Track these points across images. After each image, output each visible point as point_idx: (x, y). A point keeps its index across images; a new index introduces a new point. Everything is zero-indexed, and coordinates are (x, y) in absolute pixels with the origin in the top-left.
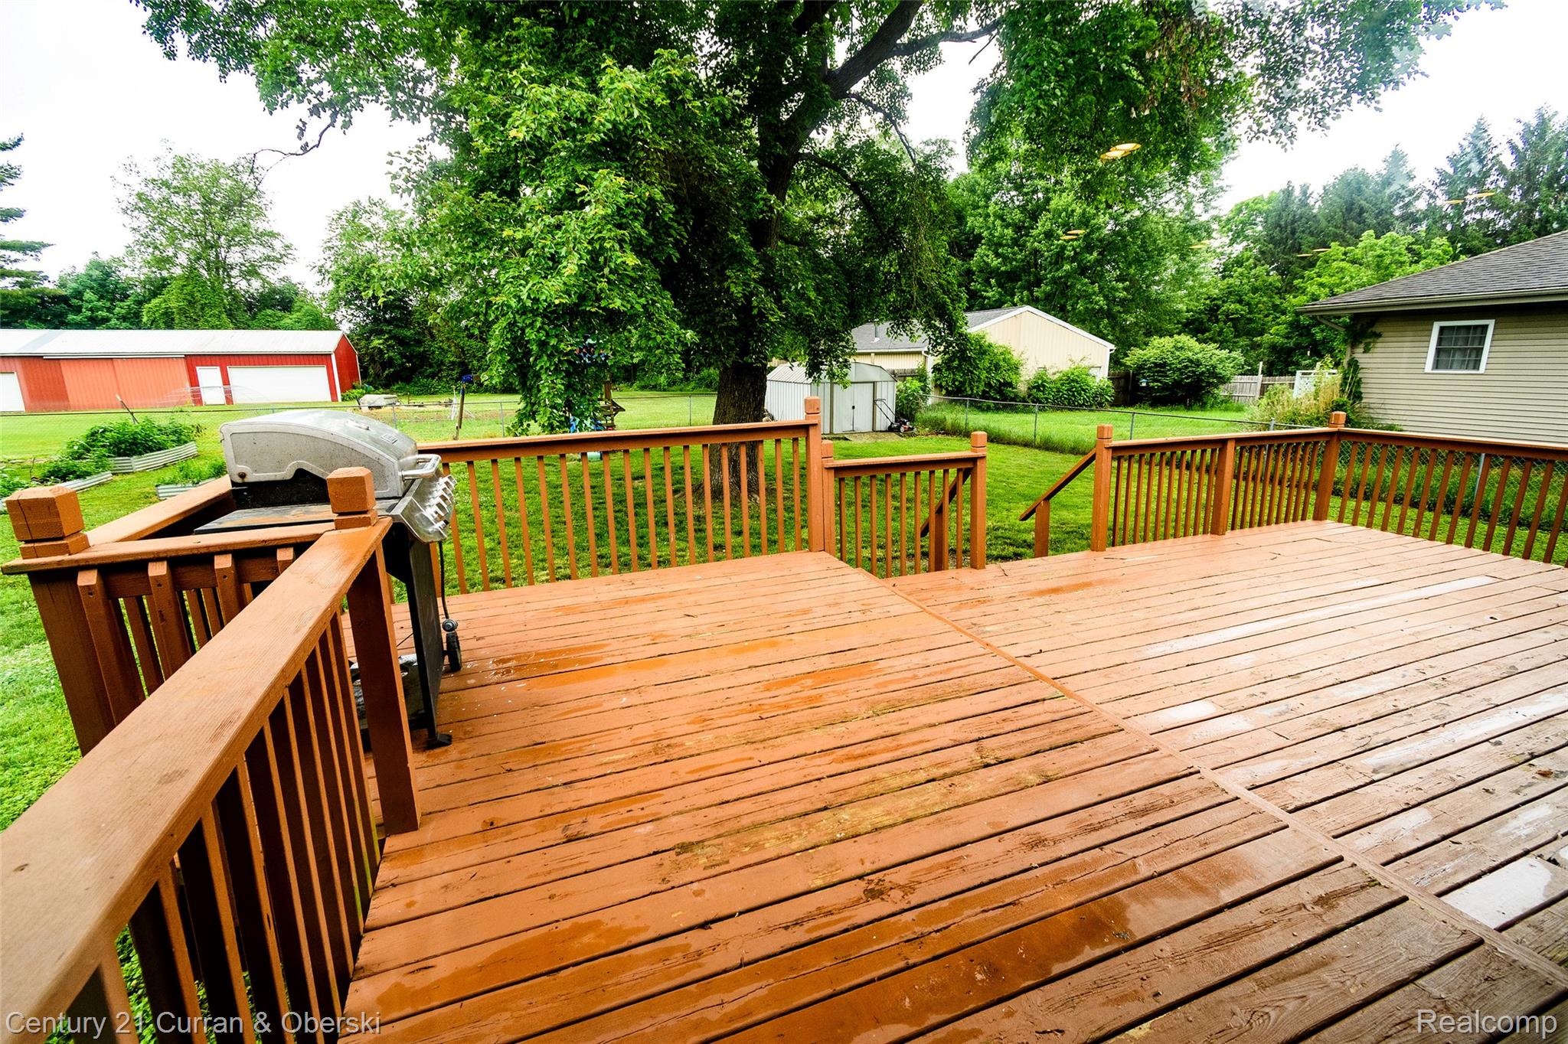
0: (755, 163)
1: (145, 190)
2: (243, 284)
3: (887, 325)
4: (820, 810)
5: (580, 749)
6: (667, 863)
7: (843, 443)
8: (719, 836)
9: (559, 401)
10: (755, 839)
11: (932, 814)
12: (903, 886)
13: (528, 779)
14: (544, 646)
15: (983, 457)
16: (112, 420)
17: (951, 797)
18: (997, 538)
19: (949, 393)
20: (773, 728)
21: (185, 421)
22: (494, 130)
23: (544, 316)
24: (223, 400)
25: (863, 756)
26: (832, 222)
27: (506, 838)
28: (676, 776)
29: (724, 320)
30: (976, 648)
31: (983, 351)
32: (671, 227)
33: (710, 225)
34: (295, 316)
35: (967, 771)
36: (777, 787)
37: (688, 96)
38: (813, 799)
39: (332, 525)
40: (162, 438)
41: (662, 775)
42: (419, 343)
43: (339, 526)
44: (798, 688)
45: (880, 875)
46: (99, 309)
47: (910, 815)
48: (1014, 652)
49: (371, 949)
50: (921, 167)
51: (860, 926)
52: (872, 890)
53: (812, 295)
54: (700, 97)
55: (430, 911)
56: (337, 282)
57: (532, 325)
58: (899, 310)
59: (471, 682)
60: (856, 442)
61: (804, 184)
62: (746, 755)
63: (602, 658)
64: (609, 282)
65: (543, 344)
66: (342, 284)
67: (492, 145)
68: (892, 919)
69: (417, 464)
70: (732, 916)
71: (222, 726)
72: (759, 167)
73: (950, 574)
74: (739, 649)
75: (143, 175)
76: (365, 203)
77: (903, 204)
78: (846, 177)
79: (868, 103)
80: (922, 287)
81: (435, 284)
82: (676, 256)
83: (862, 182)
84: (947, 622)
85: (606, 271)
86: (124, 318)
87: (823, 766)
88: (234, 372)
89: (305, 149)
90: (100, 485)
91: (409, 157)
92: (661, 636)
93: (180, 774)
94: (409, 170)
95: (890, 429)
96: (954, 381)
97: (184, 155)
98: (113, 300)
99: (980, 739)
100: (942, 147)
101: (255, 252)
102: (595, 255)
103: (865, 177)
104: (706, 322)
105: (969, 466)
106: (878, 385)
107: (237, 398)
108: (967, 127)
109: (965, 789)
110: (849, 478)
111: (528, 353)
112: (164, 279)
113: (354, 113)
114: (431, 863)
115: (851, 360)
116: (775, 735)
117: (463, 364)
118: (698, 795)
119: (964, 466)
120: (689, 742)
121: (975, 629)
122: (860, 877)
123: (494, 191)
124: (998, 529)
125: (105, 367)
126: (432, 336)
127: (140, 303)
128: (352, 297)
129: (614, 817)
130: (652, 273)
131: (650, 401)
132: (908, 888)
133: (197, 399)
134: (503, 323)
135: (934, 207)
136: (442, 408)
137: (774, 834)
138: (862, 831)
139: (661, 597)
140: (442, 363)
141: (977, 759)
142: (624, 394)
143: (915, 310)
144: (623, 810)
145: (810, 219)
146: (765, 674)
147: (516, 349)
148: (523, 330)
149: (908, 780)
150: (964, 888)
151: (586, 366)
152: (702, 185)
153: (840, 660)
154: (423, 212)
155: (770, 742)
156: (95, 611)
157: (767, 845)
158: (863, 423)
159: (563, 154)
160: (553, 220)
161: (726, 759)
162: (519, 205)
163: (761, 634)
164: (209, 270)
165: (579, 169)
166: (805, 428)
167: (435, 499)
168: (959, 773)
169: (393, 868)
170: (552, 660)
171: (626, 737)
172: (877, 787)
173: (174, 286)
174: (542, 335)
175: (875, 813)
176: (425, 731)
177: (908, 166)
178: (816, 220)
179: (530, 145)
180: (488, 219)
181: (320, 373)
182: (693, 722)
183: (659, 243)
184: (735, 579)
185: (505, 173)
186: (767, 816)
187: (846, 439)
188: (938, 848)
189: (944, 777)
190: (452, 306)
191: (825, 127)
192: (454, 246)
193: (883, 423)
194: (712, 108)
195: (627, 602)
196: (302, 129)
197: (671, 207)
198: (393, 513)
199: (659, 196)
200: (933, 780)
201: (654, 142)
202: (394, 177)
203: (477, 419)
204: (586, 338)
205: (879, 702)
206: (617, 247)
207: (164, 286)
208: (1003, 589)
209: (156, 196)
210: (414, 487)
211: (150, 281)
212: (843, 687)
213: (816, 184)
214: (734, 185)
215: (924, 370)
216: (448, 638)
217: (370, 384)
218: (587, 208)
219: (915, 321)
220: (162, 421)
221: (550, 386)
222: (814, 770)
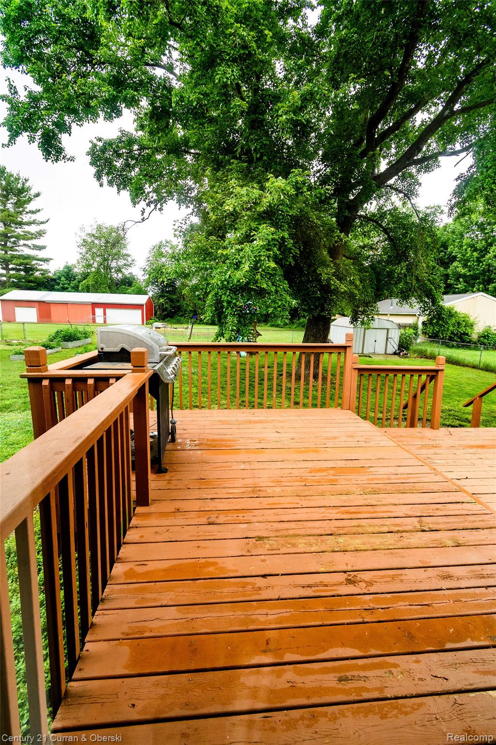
0: (334, 219)
1: (86, 238)
2: (116, 275)
3: (396, 300)
4: (328, 535)
5: (220, 484)
6: (251, 543)
7: (368, 359)
8: (277, 537)
9: (235, 328)
10: (294, 541)
11: (388, 549)
12: (367, 582)
13: (196, 494)
14: (211, 437)
15: (442, 370)
16: (64, 327)
17: (401, 543)
18: (449, 415)
19: (430, 337)
20: (311, 491)
21: (89, 329)
22: (218, 209)
23: (231, 290)
24: (103, 322)
25: (355, 513)
26: (372, 248)
27: (183, 517)
28: (260, 505)
29: (313, 294)
30: (426, 469)
31: (451, 314)
32: (292, 249)
33: (309, 249)
34: (133, 288)
35: (411, 531)
36: (308, 519)
37: (305, 190)
38: (326, 529)
39: (131, 371)
40: (79, 335)
41: (254, 503)
42: (178, 301)
43: (133, 371)
44: (326, 474)
45: (356, 573)
46: (65, 284)
47: (376, 547)
48: (450, 476)
49: (125, 551)
50: (424, 220)
51: (341, 596)
52: (350, 580)
53: (358, 283)
54: (311, 190)
55: (149, 541)
56: (150, 275)
57: (225, 294)
58: (404, 292)
59: (179, 448)
60: (375, 358)
61: (359, 230)
62: (296, 501)
63: (235, 446)
64: (261, 275)
65: (229, 303)
66: (151, 276)
67: (216, 215)
68: (359, 597)
69: (167, 350)
70: (278, 575)
71: (78, 438)
72: (336, 221)
73: (418, 430)
74: (299, 451)
75: (86, 232)
76: (164, 242)
77: (412, 239)
78: (381, 226)
79: (396, 190)
80: (418, 280)
81: (186, 276)
82: (293, 263)
83: (389, 228)
84: (413, 454)
85: (260, 270)
86: (73, 288)
87: (333, 514)
88: (108, 311)
89: (143, 220)
90: (57, 352)
91: (182, 222)
92: (263, 440)
93: (61, 452)
94: (181, 227)
95: (395, 354)
96: (433, 330)
97: (101, 224)
98: (70, 281)
99: (421, 516)
100: (437, 209)
101: (121, 262)
102: (256, 262)
103: (391, 225)
104: (304, 295)
105: (434, 374)
106: (390, 330)
107: (108, 321)
108: (450, 197)
109: (409, 540)
110: (366, 374)
111: (222, 307)
112: (88, 273)
113: (164, 204)
114: (153, 521)
115: (376, 317)
116: (311, 494)
117: (195, 311)
118: (270, 515)
119: (431, 374)
120: (269, 490)
121: (429, 460)
122: (345, 572)
123: (215, 236)
124: (451, 411)
125: (65, 307)
126: (184, 298)
127: (79, 282)
128: (154, 281)
129: (231, 517)
130: (280, 272)
131: (274, 332)
132: (370, 583)
133: (94, 321)
134: (213, 293)
135: (429, 240)
136: (184, 330)
137: (304, 541)
138: (349, 550)
139: (266, 422)
140: (187, 311)
141: (418, 526)
142: (263, 328)
143: (413, 293)
144: (235, 515)
145: (360, 247)
146: (310, 465)
147: (218, 305)
148: (221, 296)
149: (377, 529)
150: (401, 590)
151: (247, 314)
152: (307, 230)
153: (350, 464)
154: (185, 246)
155: (309, 497)
156: (46, 395)
157: (299, 546)
158: (380, 349)
159: (245, 218)
160: (240, 247)
161: (286, 501)
162: (224, 241)
163: (312, 445)
164: (104, 269)
165: (252, 224)
166: (345, 348)
167: (172, 365)
168: (406, 532)
169: (137, 520)
170: (213, 443)
171: (241, 483)
172: (360, 530)
173: (91, 275)
174: (229, 298)
175: (357, 542)
176: (157, 466)
177: (415, 219)
178: (363, 247)
179: (232, 215)
180: (211, 248)
181: (138, 313)
182: (273, 482)
183: (285, 258)
184: (302, 418)
185: (220, 228)
186: (302, 532)
187: (370, 357)
188: (389, 567)
189: (398, 532)
190: (192, 286)
191: (372, 201)
192: (196, 259)
193: (391, 350)
194: (315, 195)
195: (250, 422)
196: (143, 212)
197: (292, 241)
198: (154, 368)
199: (286, 236)
200: (392, 532)
201: (287, 211)
202: (175, 231)
203: (198, 335)
204: (248, 300)
205: (367, 488)
206: (267, 259)
207: (88, 276)
208: (449, 441)
209: (89, 240)
210: (165, 359)
211: (83, 273)
212: (350, 477)
213: (365, 230)
214: (323, 230)
215: (417, 324)
216: (172, 427)
217: (157, 318)
218: (255, 242)
219: (413, 298)
220: (81, 329)
221: (231, 321)
222: (327, 515)
